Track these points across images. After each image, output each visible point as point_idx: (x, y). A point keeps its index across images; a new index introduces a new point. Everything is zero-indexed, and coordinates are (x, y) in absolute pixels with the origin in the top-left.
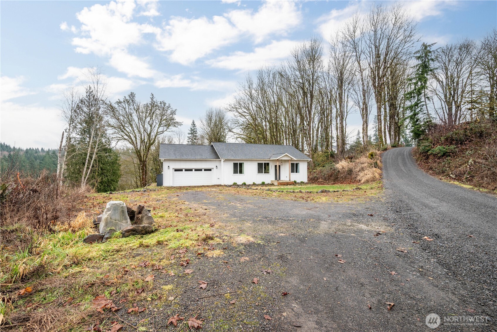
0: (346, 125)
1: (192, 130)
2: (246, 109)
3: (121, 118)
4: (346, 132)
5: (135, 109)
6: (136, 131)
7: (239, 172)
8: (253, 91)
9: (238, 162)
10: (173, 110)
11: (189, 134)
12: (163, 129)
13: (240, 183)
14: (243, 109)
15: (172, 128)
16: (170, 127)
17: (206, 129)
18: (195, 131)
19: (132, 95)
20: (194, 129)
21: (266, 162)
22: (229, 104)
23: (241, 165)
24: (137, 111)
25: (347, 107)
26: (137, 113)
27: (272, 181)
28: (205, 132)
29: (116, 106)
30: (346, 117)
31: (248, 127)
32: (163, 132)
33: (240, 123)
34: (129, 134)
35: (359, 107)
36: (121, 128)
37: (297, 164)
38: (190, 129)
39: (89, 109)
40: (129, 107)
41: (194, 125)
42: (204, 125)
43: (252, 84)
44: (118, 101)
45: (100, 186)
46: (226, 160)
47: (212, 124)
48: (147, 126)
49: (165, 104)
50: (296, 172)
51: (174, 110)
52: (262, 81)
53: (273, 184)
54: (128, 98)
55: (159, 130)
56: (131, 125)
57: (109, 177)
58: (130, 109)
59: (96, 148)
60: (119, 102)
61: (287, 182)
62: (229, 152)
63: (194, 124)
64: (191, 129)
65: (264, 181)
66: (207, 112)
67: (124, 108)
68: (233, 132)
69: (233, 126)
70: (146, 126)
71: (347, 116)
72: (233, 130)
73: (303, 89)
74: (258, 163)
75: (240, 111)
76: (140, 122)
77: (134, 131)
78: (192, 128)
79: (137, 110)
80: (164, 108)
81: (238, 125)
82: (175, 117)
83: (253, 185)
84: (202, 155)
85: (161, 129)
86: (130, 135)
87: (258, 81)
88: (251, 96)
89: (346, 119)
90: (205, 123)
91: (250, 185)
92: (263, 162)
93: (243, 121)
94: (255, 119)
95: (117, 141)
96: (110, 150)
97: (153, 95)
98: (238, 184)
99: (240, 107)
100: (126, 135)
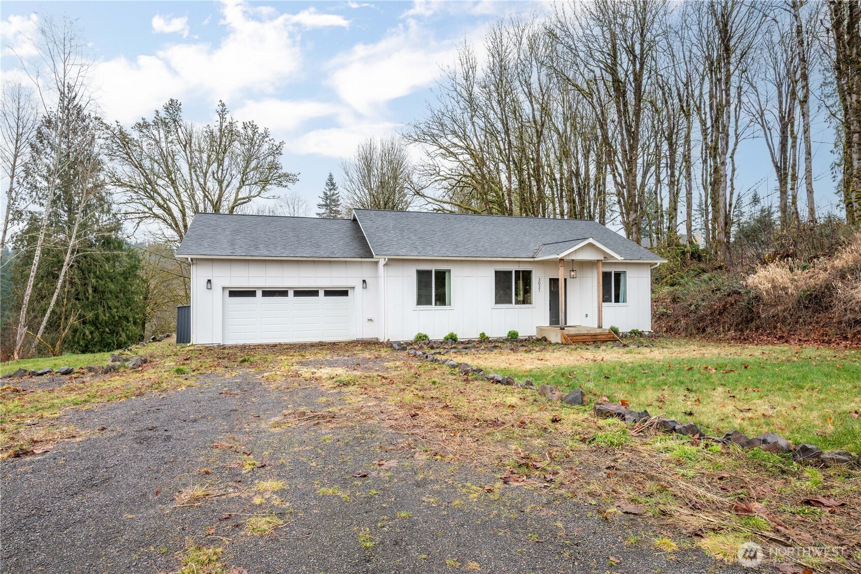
0: (734, 170)
1: (327, 197)
2: (458, 136)
3: (147, 163)
4: (733, 189)
5: (180, 142)
6: (184, 197)
7: (436, 300)
8: (476, 90)
9: (433, 268)
10: (275, 143)
11: (320, 206)
12: (250, 191)
13: (437, 334)
14: (449, 137)
15: (273, 189)
16: (268, 187)
17: (357, 191)
18: (334, 200)
19: (173, 107)
20: (333, 195)
21: (522, 268)
22: (413, 123)
23: (441, 277)
24: (185, 146)
25: (737, 121)
26: (185, 151)
27: (540, 329)
28: (356, 198)
29: (135, 135)
30: (734, 149)
31: (461, 184)
32: (249, 199)
33: (441, 173)
34: (165, 203)
35: (763, 126)
36: (148, 189)
37: (618, 275)
38: (322, 195)
39: (69, 142)
40: (167, 138)
41: (333, 184)
42: (351, 181)
43: (473, 68)
44: (141, 122)
45: (91, 333)
46: (391, 262)
47: (372, 178)
48: (212, 185)
49: (254, 128)
50: (617, 300)
51: (277, 143)
52: (501, 61)
53: (545, 339)
54: (163, 114)
55: (240, 194)
56: (173, 182)
57: (115, 310)
58: (170, 142)
59: (74, 236)
60: (142, 126)
61: (592, 332)
62: (403, 236)
63: (331, 184)
64: (326, 194)
65: (516, 330)
66: (361, 149)
67: (155, 140)
68: (423, 196)
69: (424, 181)
70: (209, 184)
71: (736, 144)
72: (425, 192)
73: (614, 72)
74: (496, 272)
75: (443, 141)
76: (193, 174)
77: (178, 196)
78: (328, 193)
79: (187, 144)
80: (252, 140)
81: (437, 178)
82: (280, 160)
83: (480, 342)
84: (319, 247)
85: (244, 192)
86: (168, 206)
87: (491, 59)
88: (471, 100)
89: (733, 154)
90: (355, 176)
91: (469, 342)
92: (513, 268)
93: (451, 170)
94: (480, 163)
95: (137, 221)
96: (120, 244)
97: (223, 105)
98: (432, 337)
99: (443, 131)
100: (159, 205)
